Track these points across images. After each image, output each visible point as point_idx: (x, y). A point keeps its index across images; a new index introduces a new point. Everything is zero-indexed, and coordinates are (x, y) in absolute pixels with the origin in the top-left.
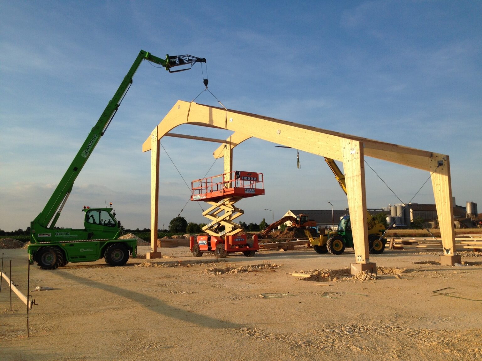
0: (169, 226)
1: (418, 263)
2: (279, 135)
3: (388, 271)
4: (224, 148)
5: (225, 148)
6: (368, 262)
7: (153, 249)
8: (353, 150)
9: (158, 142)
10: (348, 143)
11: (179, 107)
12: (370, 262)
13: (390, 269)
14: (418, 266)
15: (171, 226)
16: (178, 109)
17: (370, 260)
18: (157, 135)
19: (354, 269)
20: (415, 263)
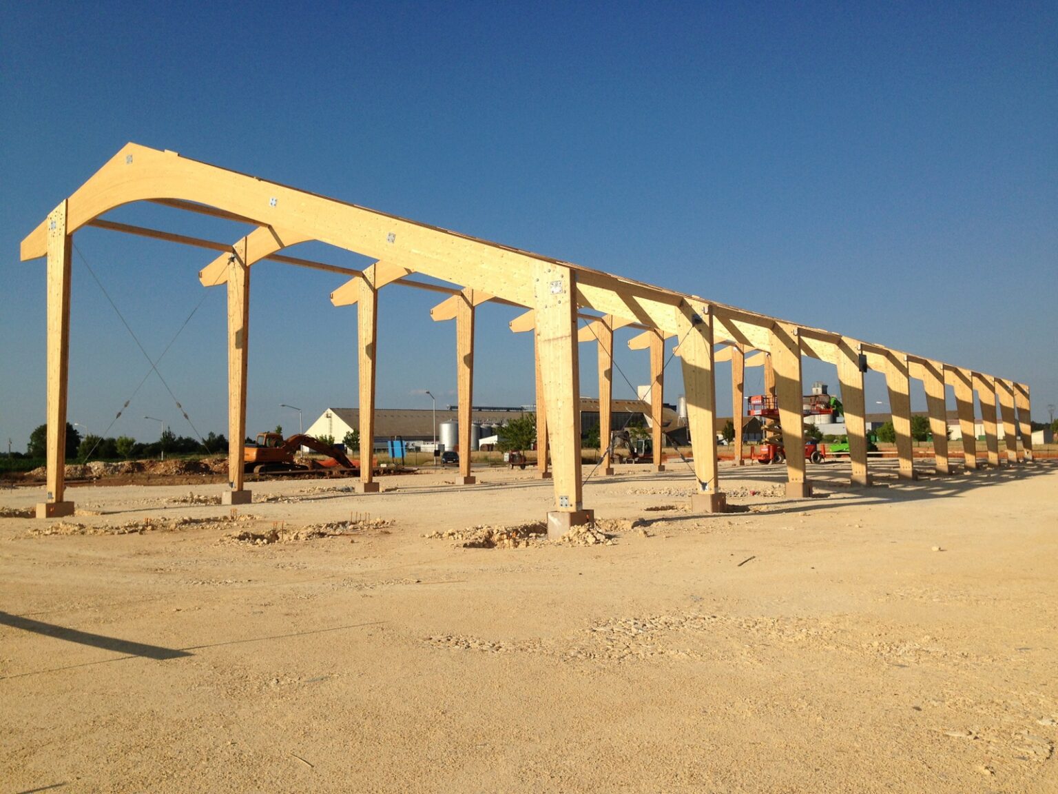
0: (28, 444)
1: (651, 509)
2: (391, 243)
3: (610, 526)
4: (229, 264)
5: (232, 263)
6: (579, 509)
7: (54, 496)
8: (556, 285)
9: (68, 238)
10: (546, 270)
11: (130, 159)
12: (584, 508)
13: (613, 521)
14: (655, 514)
15: (34, 443)
16: (128, 162)
17: (583, 505)
18: (64, 222)
19: (553, 523)
20: (648, 510)
